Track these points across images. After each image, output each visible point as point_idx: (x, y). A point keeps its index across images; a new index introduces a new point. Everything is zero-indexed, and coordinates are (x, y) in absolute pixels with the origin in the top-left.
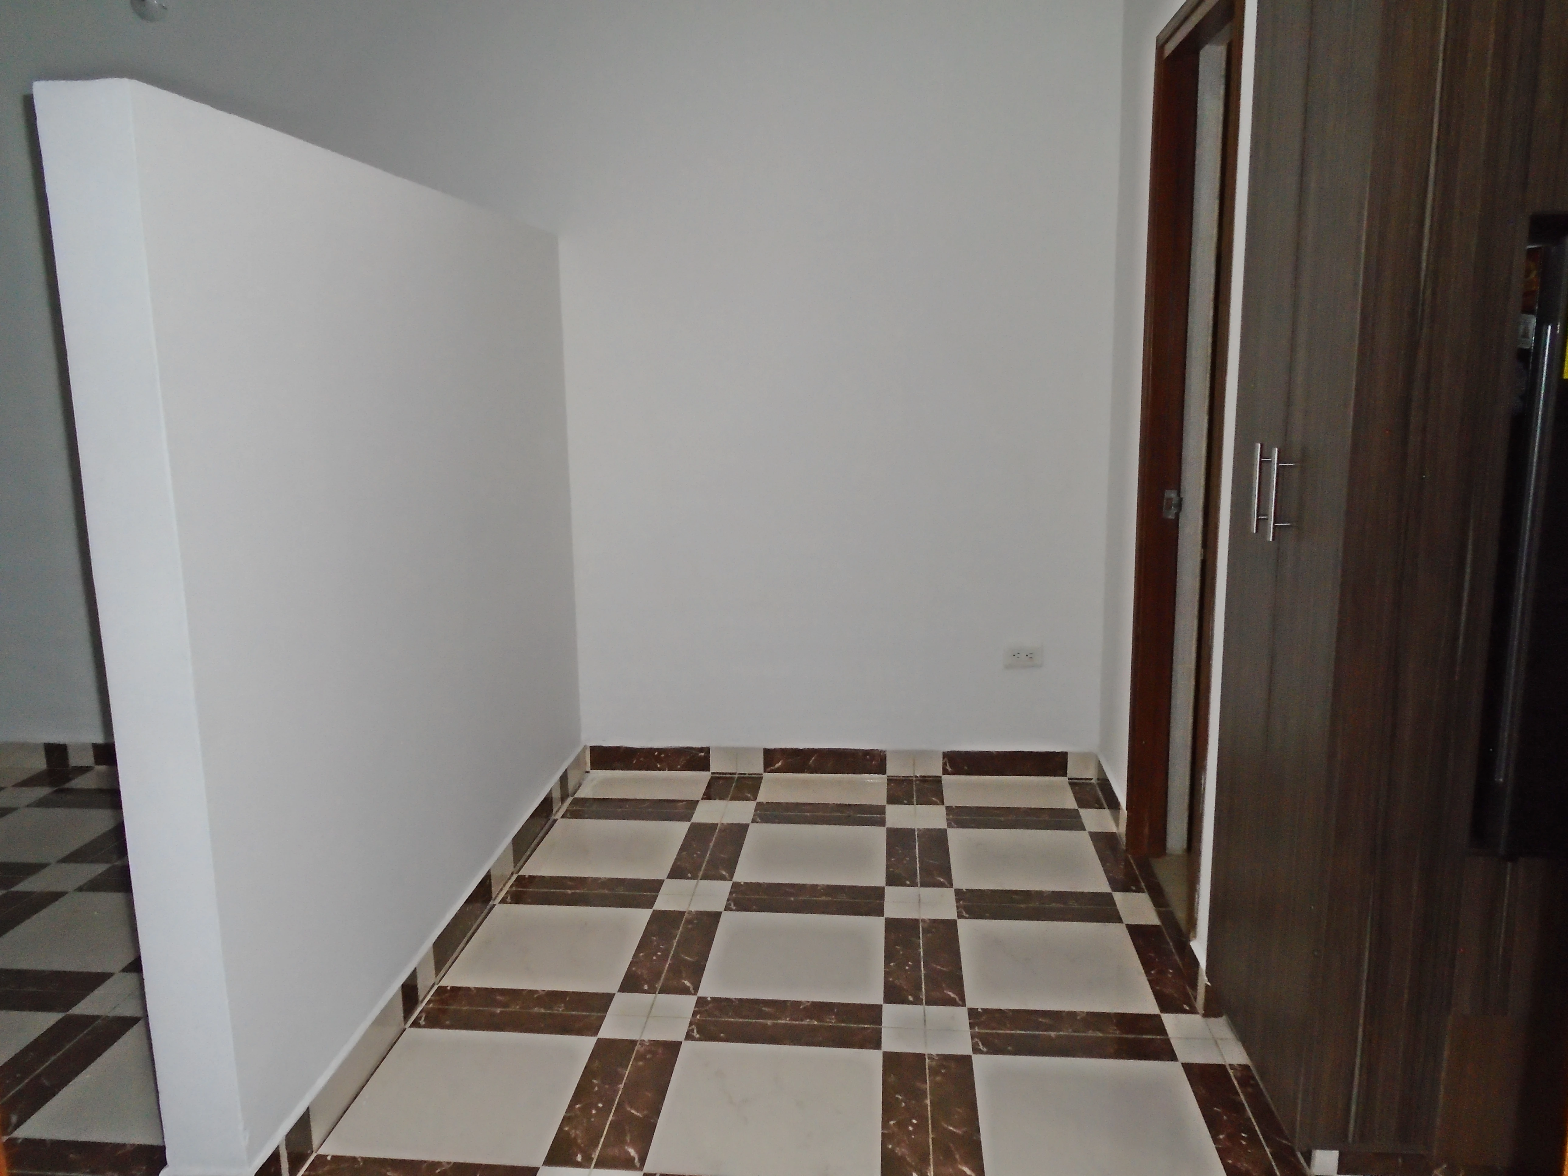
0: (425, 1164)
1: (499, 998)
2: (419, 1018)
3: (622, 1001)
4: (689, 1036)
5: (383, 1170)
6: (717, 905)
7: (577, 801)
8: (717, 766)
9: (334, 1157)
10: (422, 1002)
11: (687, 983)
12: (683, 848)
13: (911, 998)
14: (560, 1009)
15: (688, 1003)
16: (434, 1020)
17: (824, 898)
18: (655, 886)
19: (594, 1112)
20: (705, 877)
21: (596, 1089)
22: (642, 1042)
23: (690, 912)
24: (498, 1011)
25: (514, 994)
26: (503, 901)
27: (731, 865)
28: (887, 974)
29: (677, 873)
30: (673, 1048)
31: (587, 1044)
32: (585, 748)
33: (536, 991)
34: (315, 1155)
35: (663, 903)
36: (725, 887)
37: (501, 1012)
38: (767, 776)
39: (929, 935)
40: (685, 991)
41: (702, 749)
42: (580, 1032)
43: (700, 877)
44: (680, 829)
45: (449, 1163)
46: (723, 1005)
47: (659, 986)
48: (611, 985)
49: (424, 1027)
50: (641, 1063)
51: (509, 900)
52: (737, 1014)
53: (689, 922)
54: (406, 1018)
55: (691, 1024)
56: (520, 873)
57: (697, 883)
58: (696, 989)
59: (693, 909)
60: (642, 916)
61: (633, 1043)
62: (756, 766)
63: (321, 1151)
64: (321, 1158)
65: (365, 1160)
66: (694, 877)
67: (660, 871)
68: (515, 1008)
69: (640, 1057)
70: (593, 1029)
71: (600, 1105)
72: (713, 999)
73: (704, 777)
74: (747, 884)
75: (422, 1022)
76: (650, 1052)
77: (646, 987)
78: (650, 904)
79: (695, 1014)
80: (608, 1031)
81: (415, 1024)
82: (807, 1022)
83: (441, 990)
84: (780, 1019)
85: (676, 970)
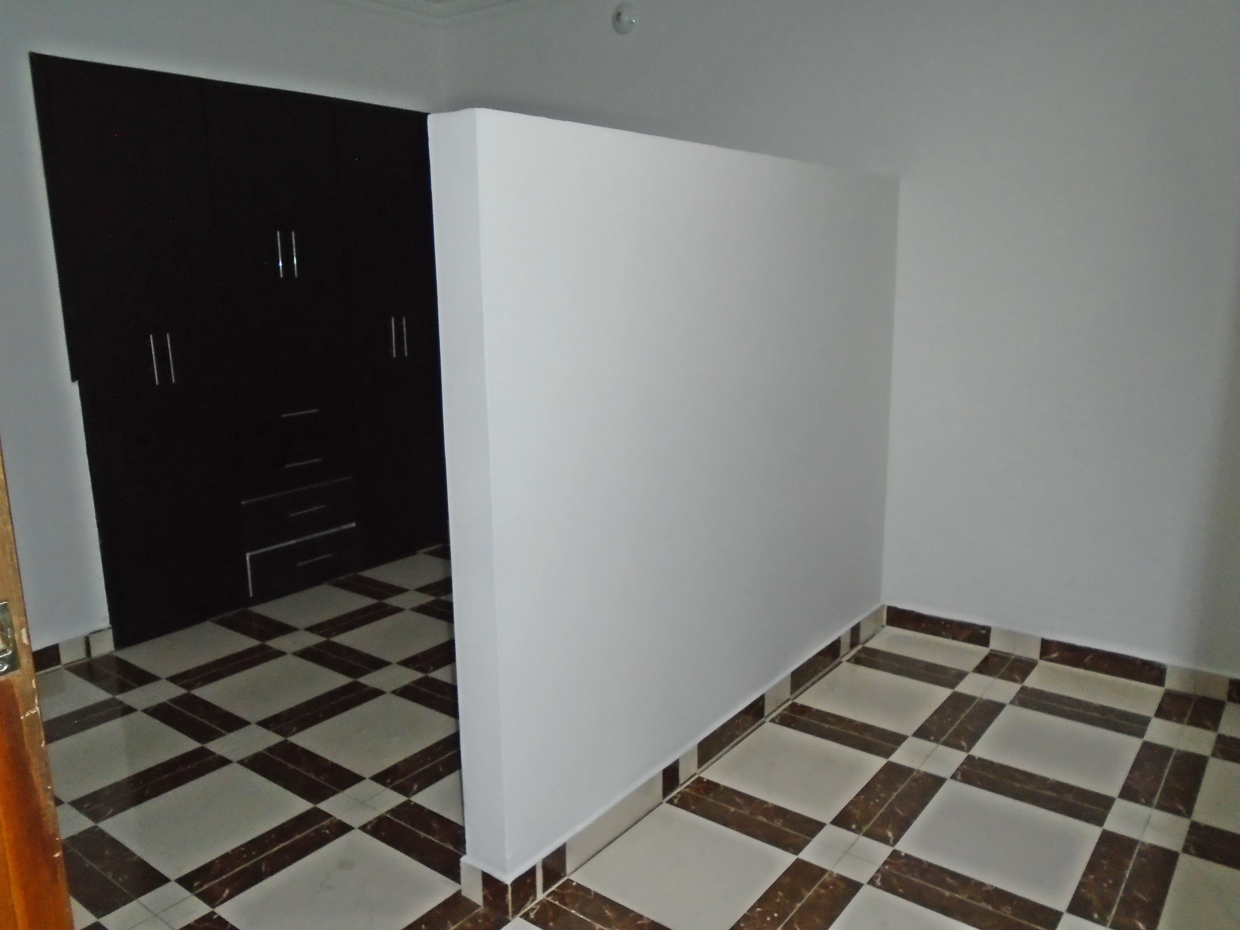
0: (633, 914)
1: (738, 800)
2: (675, 797)
3: (830, 832)
4: (872, 882)
5: (603, 907)
6: (945, 772)
7: (865, 650)
8: (996, 644)
9: (578, 885)
10: (682, 785)
11: (890, 834)
12: (936, 712)
13: (1096, 916)
14: (778, 823)
15: (883, 851)
16: (683, 803)
17: (1049, 793)
18: (897, 739)
19: (768, 919)
20: (946, 744)
21: (778, 900)
22: (831, 874)
23: (918, 771)
24: (732, 809)
25: (749, 800)
26: (772, 721)
27: (973, 738)
28: (1081, 885)
29: (922, 733)
30: (854, 887)
31: (787, 859)
32: (882, 607)
33: (766, 803)
34: (567, 879)
35: (899, 757)
36: (959, 757)
37: (734, 813)
38: (1042, 663)
39: (1144, 860)
40: (884, 840)
41: (983, 628)
42: (785, 848)
43: (941, 742)
44: (942, 694)
45: (648, 919)
46: (913, 864)
47: (865, 828)
48: (826, 815)
49: (677, 805)
50: (823, 891)
51: (777, 720)
52: (922, 876)
53: (915, 780)
54: (665, 794)
55: (878, 871)
56: (795, 701)
57: (936, 747)
58: (896, 841)
59: (923, 769)
60: (877, 763)
61: (823, 871)
62: (1034, 653)
63: (572, 877)
64: (570, 881)
65: (597, 895)
66: (936, 741)
67: (907, 728)
68: (746, 812)
69: (824, 886)
70: (797, 849)
71: (776, 915)
72: (907, 856)
73: (982, 652)
74: (980, 759)
75: (676, 801)
76: (834, 884)
77: (854, 827)
78: (887, 754)
79: (885, 863)
80: (808, 854)
81: (671, 802)
82: (983, 905)
83: (700, 780)
84: (957, 893)
85: (884, 821)
